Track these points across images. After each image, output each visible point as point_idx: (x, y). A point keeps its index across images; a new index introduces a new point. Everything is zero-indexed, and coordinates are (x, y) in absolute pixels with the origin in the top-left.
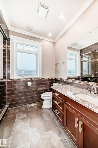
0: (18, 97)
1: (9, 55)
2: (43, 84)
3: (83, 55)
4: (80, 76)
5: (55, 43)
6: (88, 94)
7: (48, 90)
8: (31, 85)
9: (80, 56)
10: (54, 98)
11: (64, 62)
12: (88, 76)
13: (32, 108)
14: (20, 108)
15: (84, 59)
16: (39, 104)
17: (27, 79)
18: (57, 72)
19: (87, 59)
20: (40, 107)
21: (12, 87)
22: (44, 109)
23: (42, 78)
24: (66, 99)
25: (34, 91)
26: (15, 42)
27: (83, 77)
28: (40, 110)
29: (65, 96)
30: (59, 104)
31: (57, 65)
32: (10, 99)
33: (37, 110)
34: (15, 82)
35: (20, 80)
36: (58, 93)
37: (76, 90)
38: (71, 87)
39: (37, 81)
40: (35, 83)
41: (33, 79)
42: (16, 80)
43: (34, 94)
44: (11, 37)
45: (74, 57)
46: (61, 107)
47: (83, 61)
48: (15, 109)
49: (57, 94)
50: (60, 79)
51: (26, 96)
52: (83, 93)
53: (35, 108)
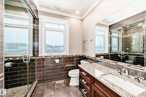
0: (47, 73)
1: (38, 34)
2: (70, 61)
3: (112, 31)
4: (109, 53)
5: (82, 20)
6: (118, 75)
7: (75, 67)
8: (58, 62)
9: (109, 31)
10: (81, 77)
11: (92, 39)
12: (118, 52)
13: (59, 85)
14: (48, 84)
15: (113, 34)
16: (66, 81)
17: (54, 56)
18: (84, 49)
19: (117, 35)
20: (67, 84)
21: (40, 64)
22: (71, 87)
23: (70, 55)
24: (94, 80)
25: (62, 68)
26: (44, 21)
27: (112, 54)
28: (67, 88)
29: (92, 76)
30: (86, 84)
31: (84, 42)
32: (38, 75)
33: (64, 87)
34: (43, 60)
35: (48, 57)
36: (86, 72)
37: (105, 70)
38: (99, 67)
39: (64, 58)
40: (62, 60)
41: (61, 57)
42: (44, 57)
43: (62, 71)
44: (40, 17)
45: (103, 33)
46: (88, 87)
47: (112, 37)
48: (43, 85)
49: (84, 74)
50: (88, 56)
51: (54, 73)
52: (112, 74)
53: (63, 85)
